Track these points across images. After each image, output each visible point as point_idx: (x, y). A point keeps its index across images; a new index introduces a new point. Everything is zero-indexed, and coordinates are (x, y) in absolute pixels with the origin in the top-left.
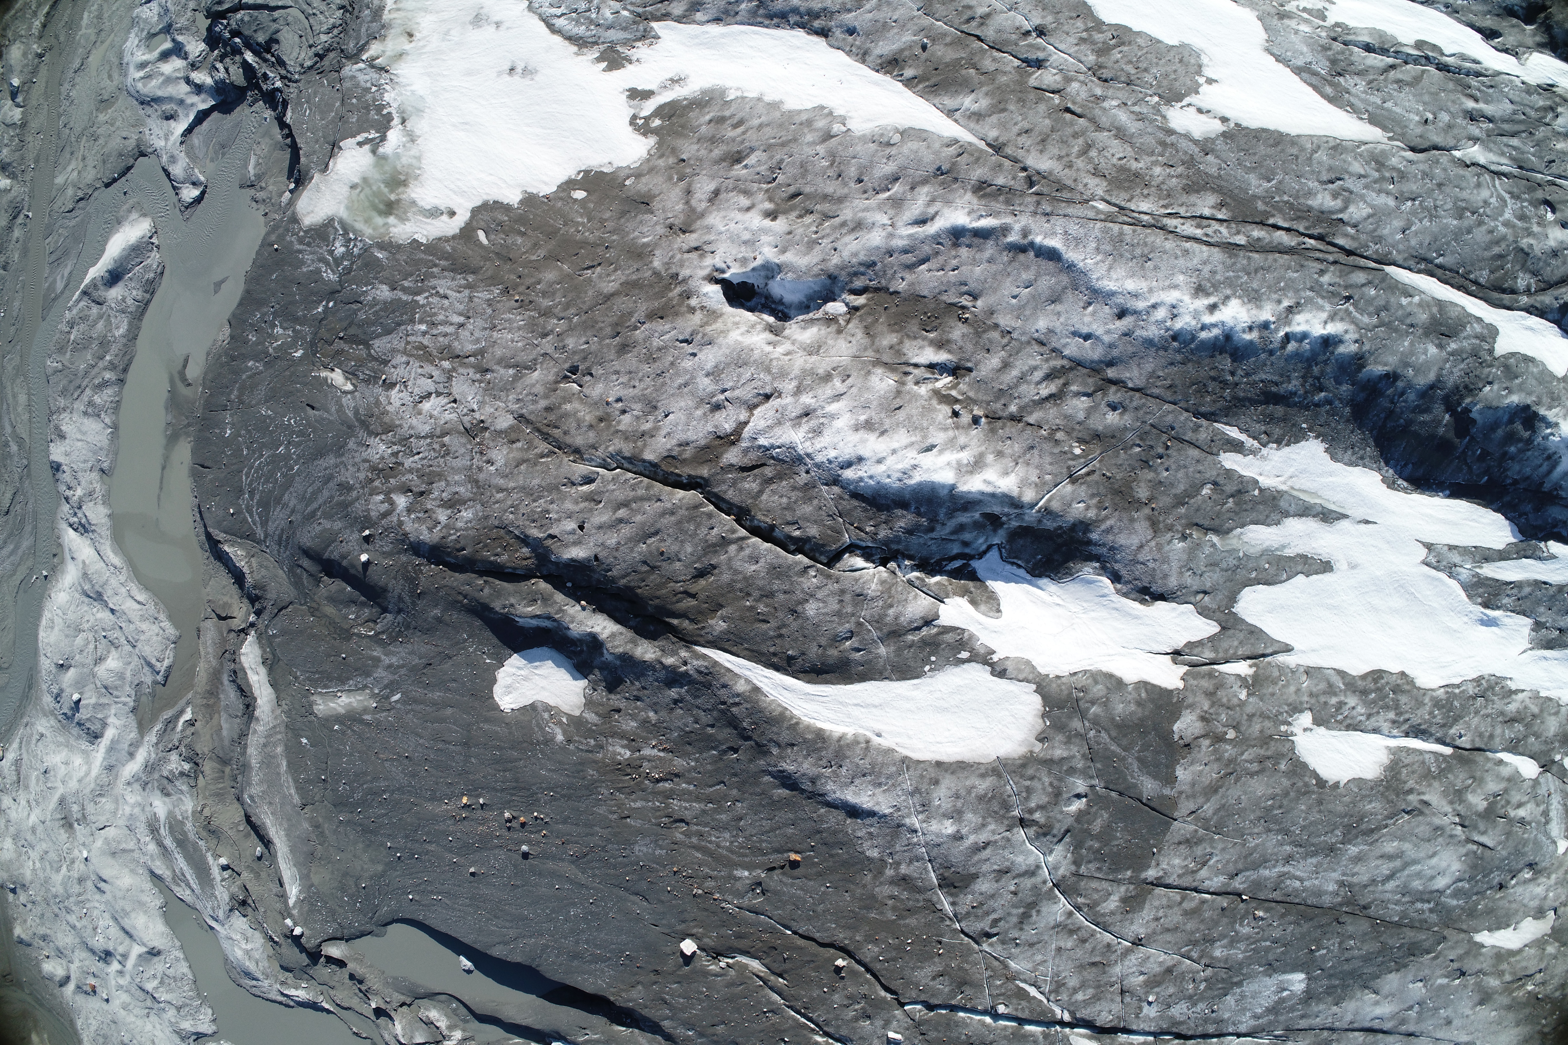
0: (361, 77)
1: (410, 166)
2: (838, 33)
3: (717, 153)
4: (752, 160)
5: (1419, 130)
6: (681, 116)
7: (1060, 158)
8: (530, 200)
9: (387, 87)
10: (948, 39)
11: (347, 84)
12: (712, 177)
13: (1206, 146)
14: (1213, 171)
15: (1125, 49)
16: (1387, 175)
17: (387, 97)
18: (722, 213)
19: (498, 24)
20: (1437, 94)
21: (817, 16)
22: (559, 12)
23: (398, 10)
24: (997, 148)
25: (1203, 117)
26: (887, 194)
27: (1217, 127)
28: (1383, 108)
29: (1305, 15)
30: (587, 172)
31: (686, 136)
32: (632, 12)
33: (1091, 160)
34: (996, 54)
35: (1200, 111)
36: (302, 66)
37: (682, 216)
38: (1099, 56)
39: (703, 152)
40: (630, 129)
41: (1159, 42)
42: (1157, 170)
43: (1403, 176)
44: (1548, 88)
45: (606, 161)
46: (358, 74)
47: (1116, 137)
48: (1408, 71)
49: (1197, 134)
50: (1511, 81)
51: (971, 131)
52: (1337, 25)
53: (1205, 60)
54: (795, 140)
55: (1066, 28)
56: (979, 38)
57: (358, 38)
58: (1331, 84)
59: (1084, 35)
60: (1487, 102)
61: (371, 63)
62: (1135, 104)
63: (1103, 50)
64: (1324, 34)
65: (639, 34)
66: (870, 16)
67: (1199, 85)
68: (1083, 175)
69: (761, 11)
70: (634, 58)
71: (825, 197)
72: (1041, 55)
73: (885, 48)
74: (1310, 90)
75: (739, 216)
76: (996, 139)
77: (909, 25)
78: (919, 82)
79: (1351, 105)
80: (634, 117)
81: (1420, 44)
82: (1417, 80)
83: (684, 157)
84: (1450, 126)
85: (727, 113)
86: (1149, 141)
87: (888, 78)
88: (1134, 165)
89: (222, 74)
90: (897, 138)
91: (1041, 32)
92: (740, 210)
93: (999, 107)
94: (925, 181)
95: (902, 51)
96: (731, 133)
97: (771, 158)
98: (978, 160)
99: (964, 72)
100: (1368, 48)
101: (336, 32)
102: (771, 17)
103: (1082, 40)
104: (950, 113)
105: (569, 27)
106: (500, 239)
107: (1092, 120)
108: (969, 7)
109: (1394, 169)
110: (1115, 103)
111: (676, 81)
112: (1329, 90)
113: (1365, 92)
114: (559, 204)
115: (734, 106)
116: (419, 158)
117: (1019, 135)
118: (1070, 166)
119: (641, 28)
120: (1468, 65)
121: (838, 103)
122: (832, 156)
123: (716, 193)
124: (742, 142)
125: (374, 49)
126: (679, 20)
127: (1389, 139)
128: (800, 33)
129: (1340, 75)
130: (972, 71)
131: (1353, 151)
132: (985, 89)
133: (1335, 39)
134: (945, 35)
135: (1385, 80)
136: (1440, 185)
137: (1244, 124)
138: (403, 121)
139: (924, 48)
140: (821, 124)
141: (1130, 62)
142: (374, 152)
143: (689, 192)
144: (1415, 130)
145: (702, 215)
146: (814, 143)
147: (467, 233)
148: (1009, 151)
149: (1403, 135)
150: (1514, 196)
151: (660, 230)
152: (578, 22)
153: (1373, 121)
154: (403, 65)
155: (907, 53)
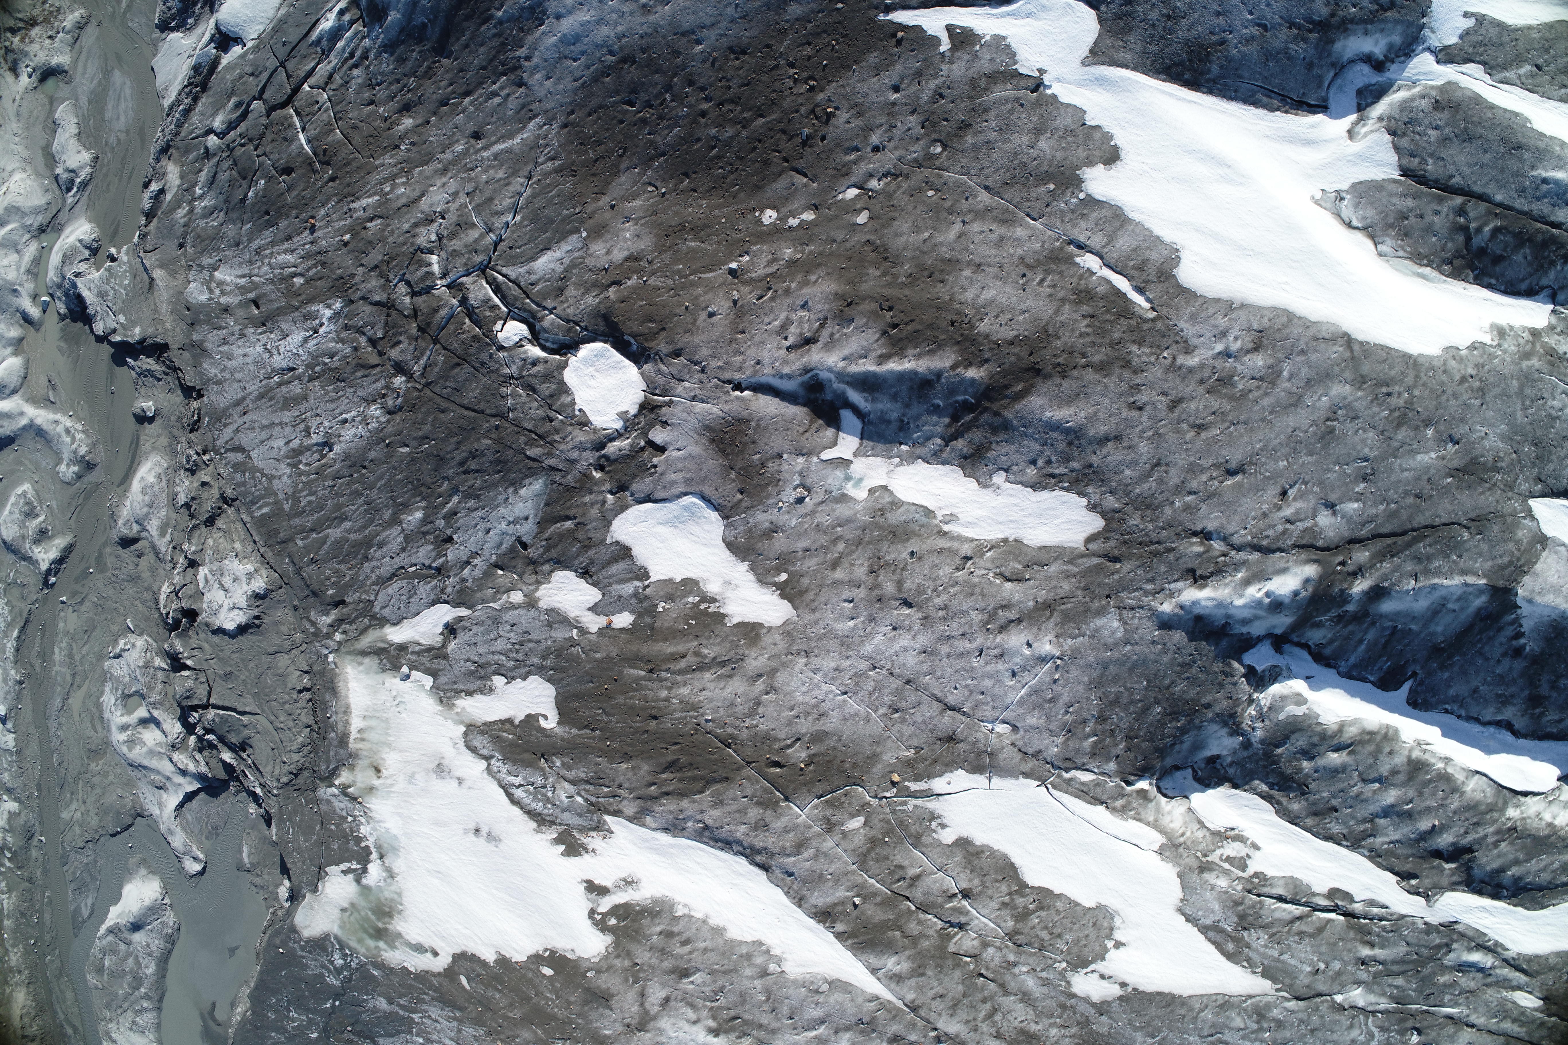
0: (336, 804)
1: (392, 900)
2: (777, 871)
3: (667, 964)
4: (697, 977)
5: (1306, 981)
6: (633, 921)
7: (967, 1022)
8: (503, 961)
9: (363, 820)
10: (879, 899)
11: (324, 808)
12: (664, 985)
13: (1102, 1008)
14: (1104, 1030)
15: (1043, 913)
16: (1265, 1025)
17: (364, 830)
18: (672, 1020)
19: (460, 781)
20: (1335, 944)
21: (759, 852)
22: (517, 781)
23: (363, 740)
24: (914, 1008)
25: (1104, 983)
26: (814, 1033)
27: (1115, 991)
28: (1278, 960)
29: (1226, 866)
30: (553, 952)
31: (640, 942)
32: (586, 800)
33: (994, 1024)
34: (922, 916)
35: (1102, 977)
36: (278, 780)
37: (637, 1017)
38: (1017, 921)
39: (654, 961)
40: (589, 922)
41: (1077, 904)
42: (1054, 1032)
43: (1280, 1024)
44: (1450, 926)
45: (569, 947)
46: (333, 799)
47: (1022, 1001)
48: (1312, 922)
49: (1096, 998)
50: (1413, 923)
51: (891, 991)
52: (1256, 875)
53: (1117, 922)
54: (736, 971)
55: (990, 892)
56: (908, 898)
57: (328, 762)
58: (1234, 940)
59: (1007, 899)
60: (1382, 947)
61: (344, 790)
62: (1043, 970)
63: (1023, 916)
64: (1240, 888)
65: (593, 824)
66: (807, 865)
67: (1106, 950)
68: (986, 1037)
69: (706, 833)
70: (590, 847)
71: (760, 1026)
72: (963, 920)
73: (820, 898)
74: (1211, 948)
75: (687, 1027)
76: (913, 1002)
77: (844, 880)
78: (849, 938)
79: (1249, 960)
80: (592, 913)
81: (1333, 893)
82: (1320, 930)
83: (638, 961)
84: (1339, 974)
85: (676, 929)
86: (1050, 1004)
87: (820, 927)
88: (1033, 1028)
89: (204, 769)
90: (825, 987)
91: (966, 894)
92: (688, 1021)
93: (918, 972)
94: (847, 1029)
95: (835, 905)
96: (679, 950)
97: (715, 982)
98: (895, 1017)
99: (890, 934)
100: (1281, 899)
101: (306, 750)
102: (717, 840)
103: (1004, 905)
104: (874, 971)
105: (527, 801)
106: (480, 989)
107: (1002, 986)
108: (901, 867)
109: (1274, 1019)
110: (1025, 969)
111: (629, 883)
112: (1230, 947)
113: (1266, 946)
114: (530, 975)
115: (681, 922)
116: (400, 894)
117: (934, 999)
118: (975, 1029)
119: (595, 818)
120: (1375, 910)
121: (775, 941)
122: (768, 992)
123: (667, 999)
124: (689, 961)
125: (344, 777)
126: (631, 819)
127: (1277, 990)
128: (743, 861)
129: (1245, 929)
130: (897, 933)
131: (1239, 1006)
132: (907, 953)
133: (1249, 892)
134: (875, 894)
135: (1289, 931)
136: (1312, 1031)
137: (1141, 989)
138: (381, 857)
139: (856, 906)
140: (759, 960)
141: (1046, 928)
142: (358, 881)
143: (643, 995)
144: (1303, 980)
145: (655, 1018)
146: (752, 978)
147: (450, 973)
148: (923, 1013)
149: (1291, 986)
150: (1382, 1029)
151: (619, 1028)
152: (535, 798)
153: (1266, 974)
154: (374, 800)
155: (839, 908)
